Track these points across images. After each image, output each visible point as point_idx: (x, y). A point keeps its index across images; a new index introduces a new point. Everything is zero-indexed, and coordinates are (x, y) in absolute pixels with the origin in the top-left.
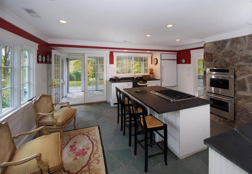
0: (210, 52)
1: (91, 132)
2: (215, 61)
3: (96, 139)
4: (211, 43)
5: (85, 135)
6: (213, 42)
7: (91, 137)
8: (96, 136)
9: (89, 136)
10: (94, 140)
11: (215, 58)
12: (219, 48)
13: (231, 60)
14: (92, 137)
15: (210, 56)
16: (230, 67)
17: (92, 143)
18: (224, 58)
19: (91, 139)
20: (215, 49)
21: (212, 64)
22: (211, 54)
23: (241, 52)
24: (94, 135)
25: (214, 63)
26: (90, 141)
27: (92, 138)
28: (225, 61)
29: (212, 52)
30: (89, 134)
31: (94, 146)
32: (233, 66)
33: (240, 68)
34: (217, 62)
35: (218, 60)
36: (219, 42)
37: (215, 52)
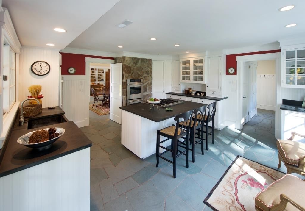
0: (129, 65)
1: (228, 201)
2: (132, 73)
3: (228, 184)
4: (129, 57)
5: (241, 205)
6: (131, 57)
7: (233, 193)
8: (225, 187)
9: (235, 198)
10: (232, 185)
11: (132, 70)
12: (135, 63)
13: (141, 73)
14: (231, 191)
15: (129, 68)
16: (140, 77)
17: (236, 183)
18: (137, 71)
19: (234, 188)
20: (132, 63)
21: (130, 75)
22: (130, 67)
23: (145, 68)
24: (227, 191)
25: (131, 75)
26: (238, 188)
27: (233, 190)
28: (138, 74)
29: (130, 66)
30: (233, 199)
31: (235, 178)
32: (142, 77)
33: (145, 78)
34: (133, 74)
35: (134, 72)
36: (135, 58)
37: (132, 65)
